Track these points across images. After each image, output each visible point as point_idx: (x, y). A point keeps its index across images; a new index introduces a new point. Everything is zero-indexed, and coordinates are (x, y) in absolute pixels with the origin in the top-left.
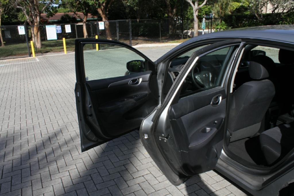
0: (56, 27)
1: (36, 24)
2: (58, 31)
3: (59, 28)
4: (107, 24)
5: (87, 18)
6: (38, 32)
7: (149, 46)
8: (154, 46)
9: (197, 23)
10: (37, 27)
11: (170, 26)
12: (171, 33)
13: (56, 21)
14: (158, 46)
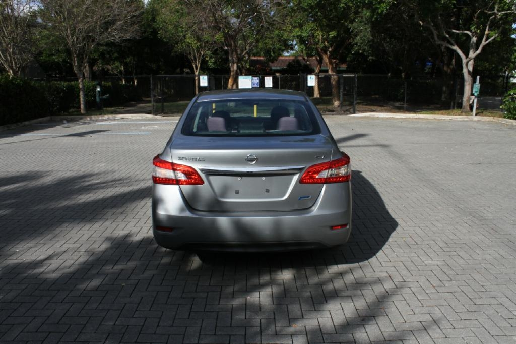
0: (252, 79)
1: (232, 73)
2: (254, 84)
3: (256, 80)
4: (334, 79)
5: (321, 67)
6: (233, 85)
7: (380, 116)
8: (387, 116)
9: (469, 84)
10: (233, 77)
11: (444, 89)
12: (444, 100)
13: (279, 68)
14: (394, 116)
